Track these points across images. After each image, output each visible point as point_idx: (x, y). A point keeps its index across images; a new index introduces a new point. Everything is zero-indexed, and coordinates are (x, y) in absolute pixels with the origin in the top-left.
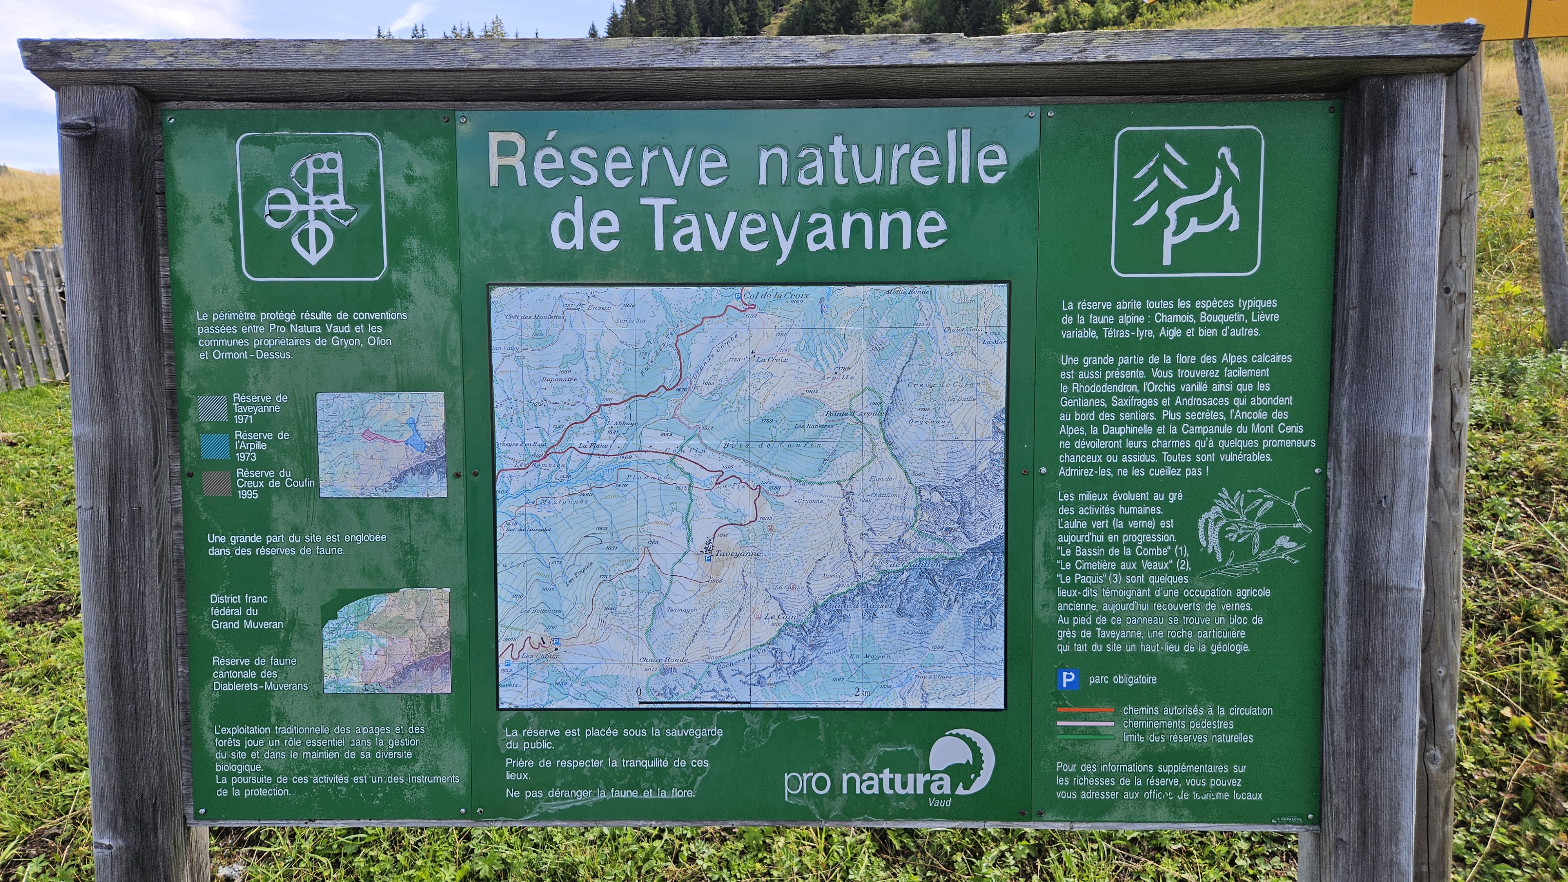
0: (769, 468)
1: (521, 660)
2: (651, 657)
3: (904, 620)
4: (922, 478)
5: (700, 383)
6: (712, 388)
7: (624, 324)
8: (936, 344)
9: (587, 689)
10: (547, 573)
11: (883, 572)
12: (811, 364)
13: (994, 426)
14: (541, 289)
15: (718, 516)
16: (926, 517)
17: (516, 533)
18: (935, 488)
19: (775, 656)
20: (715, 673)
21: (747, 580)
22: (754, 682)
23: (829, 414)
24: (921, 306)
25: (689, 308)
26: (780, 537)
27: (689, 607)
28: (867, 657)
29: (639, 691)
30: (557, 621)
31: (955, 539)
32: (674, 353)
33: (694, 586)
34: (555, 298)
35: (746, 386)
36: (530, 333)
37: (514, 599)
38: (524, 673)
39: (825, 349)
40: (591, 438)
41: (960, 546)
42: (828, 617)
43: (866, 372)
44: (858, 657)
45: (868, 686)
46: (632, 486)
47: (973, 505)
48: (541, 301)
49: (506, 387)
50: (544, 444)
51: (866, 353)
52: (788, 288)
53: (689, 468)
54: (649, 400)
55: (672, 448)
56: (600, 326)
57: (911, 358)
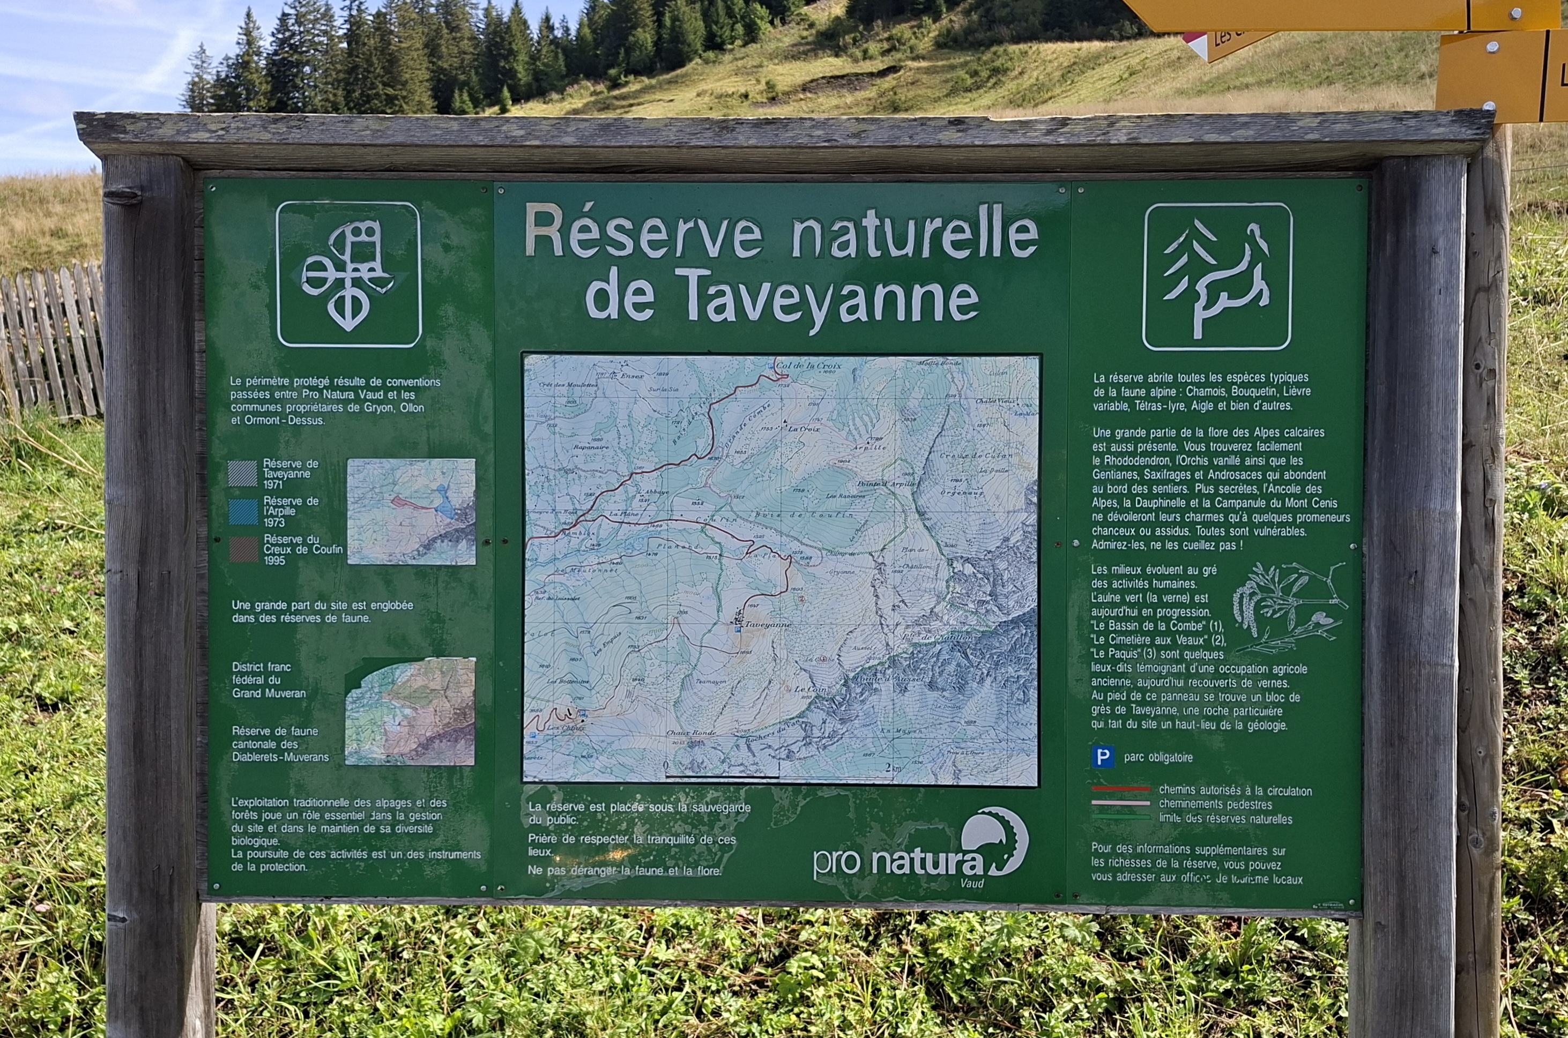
0: (800, 538)
1: (546, 732)
2: (678, 730)
3: (936, 694)
4: (954, 550)
5: (732, 452)
6: (744, 457)
7: (657, 394)
8: (968, 415)
9: (613, 761)
10: (575, 643)
11: (915, 645)
12: (844, 433)
13: (1027, 498)
14: (575, 357)
15: (749, 586)
16: (958, 589)
17: (545, 601)
18: (967, 560)
19: (805, 730)
20: (743, 747)
21: (777, 652)
22: (783, 756)
23: (862, 484)
24: (953, 378)
25: (722, 377)
26: (811, 608)
27: (719, 679)
28: (898, 731)
29: (666, 764)
30: (583, 691)
31: (987, 611)
32: (707, 421)
33: (723, 658)
34: (588, 367)
35: (778, 455)
36: (563, 401)
37: (541, 669)
38: (549, 745)
39: (857, 419)
40: (622, 507)
41: (992, 618)
42: (859, 690)
43: (899, 441)
44: (889, 731)
45: (899, 761)
46: (662, 553)
47: (1005, 578)
48: (575, 369)
49: (537, 454)
50: (575, 511)
51: (898, 424)
52: (821, 358)
53: (720, 537)
54: (681, 467)
55: (703, 517)
56: (634, 394)
57: (943, 429)
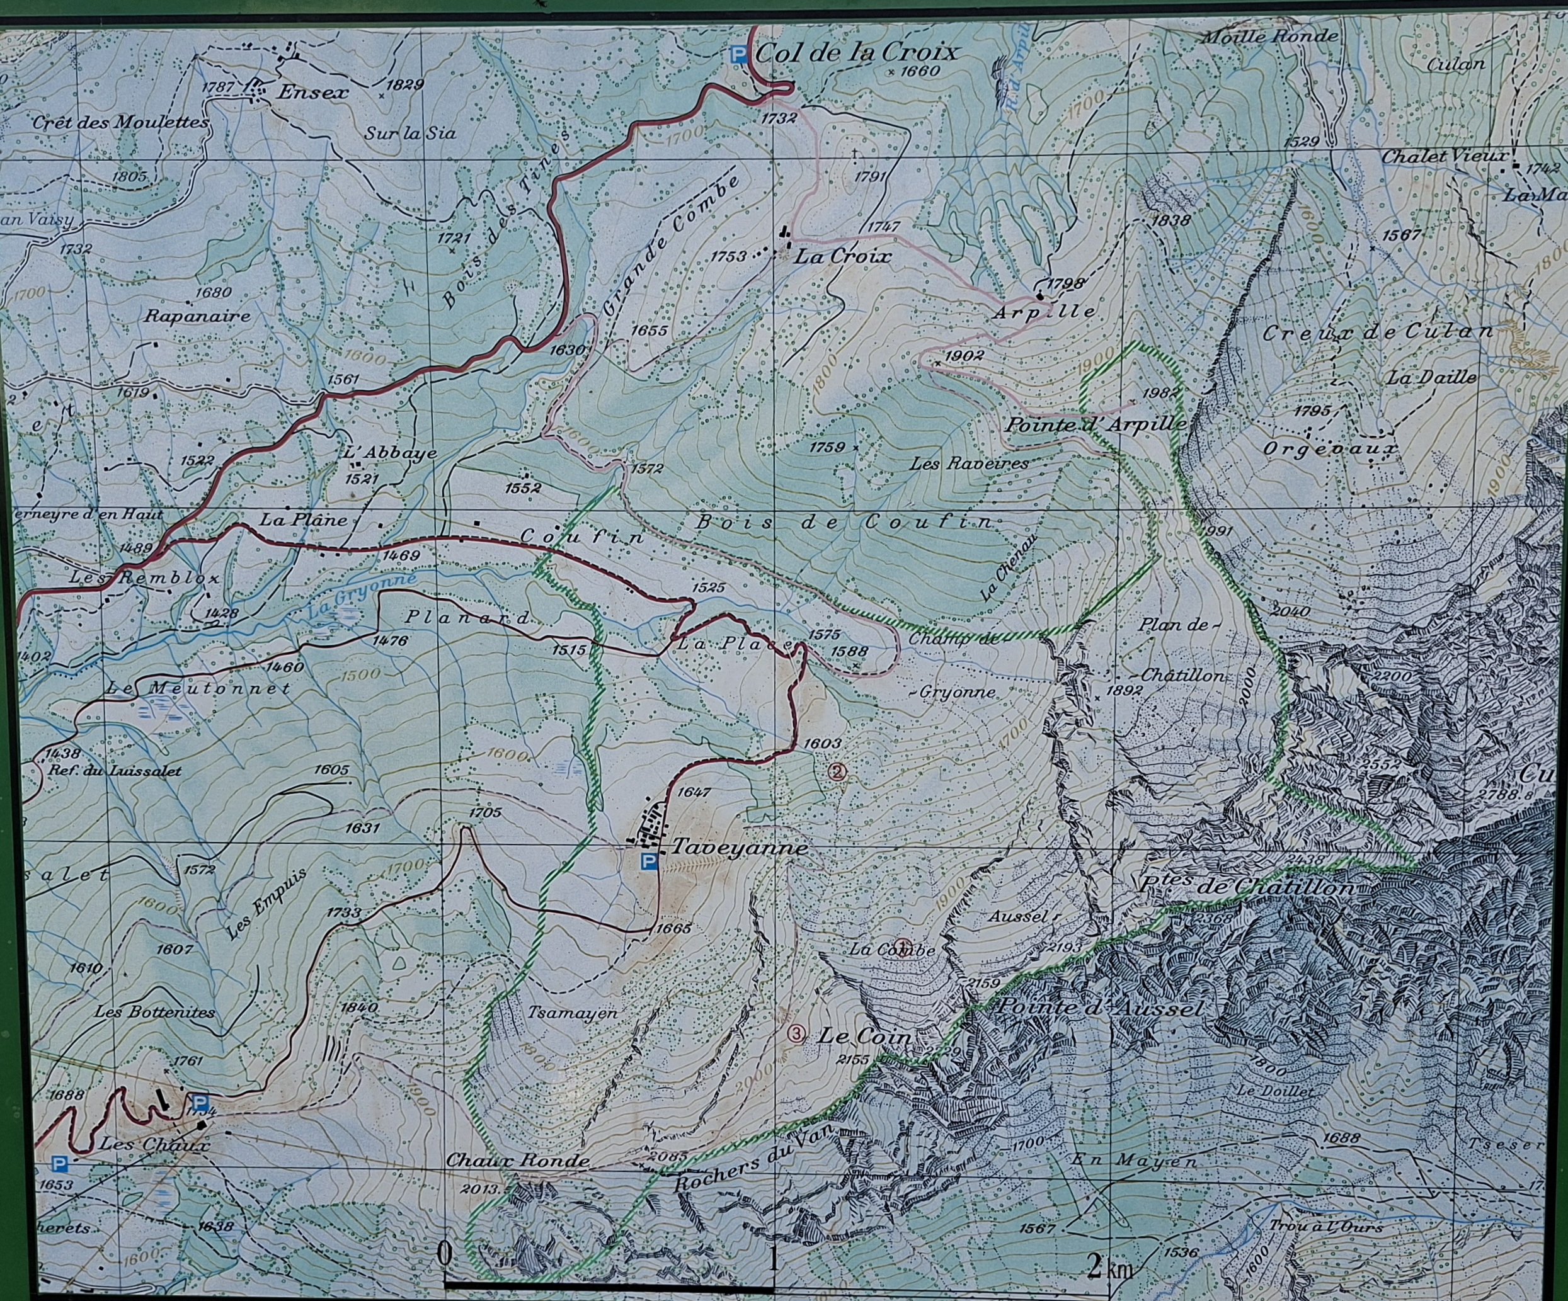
0: (832, 591)
1: (98, 1155)
2: (478, 1151)
3: (1240, 1054)
4: (1300, 623)
5: (624, 330)
6: (659, 344)
7: (389, 147)
8: (1356, 201)
9: (292, 1242)
10: (170, 901)
11: (1177, 909)
12: (965, 268)
13: (1532, 463)
14: (136, 35)
15: (680, 735)
16: (1311, 742)
17: (78, 780)
18: (1341, 655)
19: (848, 1154)
20: (669, 1203)
21: (766, 926)
22: (787, 1230)
23: (1017, 424)
24: (1310, 83)
25: (589, 92)
26: (866, 798)
27: (595, 1005)
28: (1125, 1160)
29: (444, 1252)
30: (200, 1041)
31: (1400, 809)
32: (545, 233)
33: (605, 942)
34: (177, 64)
35: (763, 337)
36: (107, 171)
37: (75, 977)
38: (107, 1192)
39: (1007, 224)
40: (297, 497)
41: (1413, 829)
42: (1007, 1040)
43: (1134, 293)
44: (1096, 1160)
45: (1126, 1248)
46: (421, 640)
47: (1459, 708)
48: (138, 70)
49: (37, 340)
50: (157, 511)
51: (1135, 235)
52: (897, 29)
53: (591, 586)
54: (470, 379)
55: (541, 529)
56: (318, 149)
57: (1274, 248)
